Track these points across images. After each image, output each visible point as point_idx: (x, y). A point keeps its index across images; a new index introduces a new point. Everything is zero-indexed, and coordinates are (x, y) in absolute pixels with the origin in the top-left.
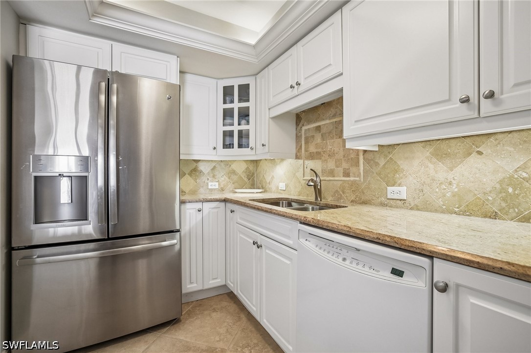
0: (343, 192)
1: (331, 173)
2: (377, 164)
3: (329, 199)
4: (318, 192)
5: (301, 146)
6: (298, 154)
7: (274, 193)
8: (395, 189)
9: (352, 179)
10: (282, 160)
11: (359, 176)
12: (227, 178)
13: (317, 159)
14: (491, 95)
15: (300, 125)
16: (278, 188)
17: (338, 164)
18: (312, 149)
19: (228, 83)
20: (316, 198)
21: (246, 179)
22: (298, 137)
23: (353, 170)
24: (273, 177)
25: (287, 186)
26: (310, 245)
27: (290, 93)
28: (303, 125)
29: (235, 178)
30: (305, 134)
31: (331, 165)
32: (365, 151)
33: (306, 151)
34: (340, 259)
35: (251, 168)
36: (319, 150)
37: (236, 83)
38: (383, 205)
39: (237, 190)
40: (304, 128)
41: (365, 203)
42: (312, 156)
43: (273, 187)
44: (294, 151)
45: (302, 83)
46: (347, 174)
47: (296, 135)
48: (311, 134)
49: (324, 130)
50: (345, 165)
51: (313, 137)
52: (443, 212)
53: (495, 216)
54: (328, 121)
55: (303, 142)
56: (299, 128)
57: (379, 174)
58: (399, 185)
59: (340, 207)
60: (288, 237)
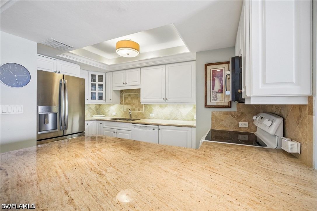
0: (138, 115)
1: (134, 110)
2: (147, 108)
3: (133, 118)
4: (130, 115)
5: (123, 100)
6: (121, 103)
7: (110, 116)
8: (152, 114)
9: (141, 111)
10: (114, 104)
11: (143, 111)
12: (88, 111)
13: (129, 105)
14: (167, 99)
15: (122, 93)
16: (112, 114)
17: (136, 107)
18: (127, 101)
19: (94, 73)
20: (130, 118)
21: (95, 111)
22: (121, 97)
23: (141, 109)
24: (109, 110)
25: (116, 114)
26: (136, 128)
27: (122, 85)
28: (124, 93)
29: (91, 110)
30: (124, 96)
31: (134, 107)
32: (144, 105)
33: (125, 102)
34: (143, 130)
35: (97, 106)
36: (130, 102)
37: (97, 74)
38: (149, 118)
39: (93, 116)
40: (124, 94)
41: (144, 118)
42: (127, 104)
43: (109, 114)
44: (120, 101)
45: (127, 83)
46: (139, 110)
47: (121, 96)
48: (127, 97)
49: (132, 96)
50: (138, 107)
51: (128, 98)
52: (161, 119)
53: (169, 119)
54: (133, 94)
55: (124, 99)
56: (122, 94)
57: (148, 110)
58: (153, 113)
59: (138, 120)
60: (128, 128)
